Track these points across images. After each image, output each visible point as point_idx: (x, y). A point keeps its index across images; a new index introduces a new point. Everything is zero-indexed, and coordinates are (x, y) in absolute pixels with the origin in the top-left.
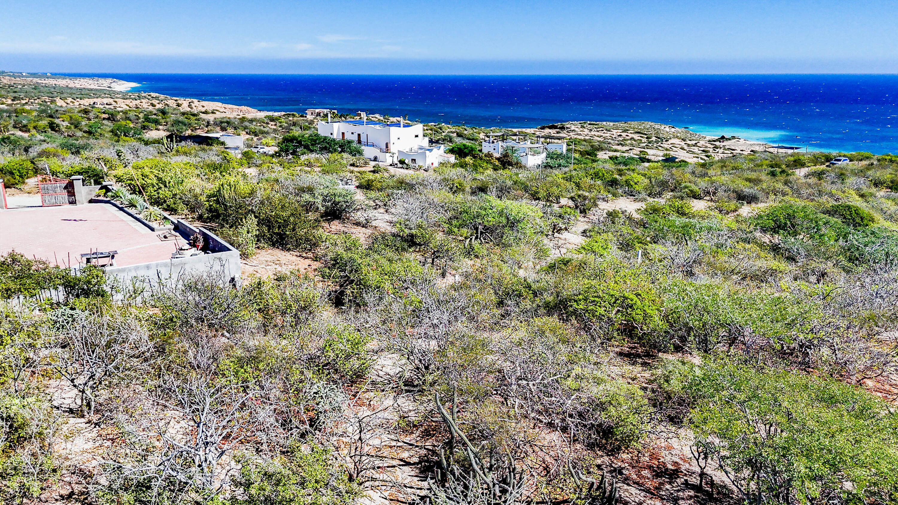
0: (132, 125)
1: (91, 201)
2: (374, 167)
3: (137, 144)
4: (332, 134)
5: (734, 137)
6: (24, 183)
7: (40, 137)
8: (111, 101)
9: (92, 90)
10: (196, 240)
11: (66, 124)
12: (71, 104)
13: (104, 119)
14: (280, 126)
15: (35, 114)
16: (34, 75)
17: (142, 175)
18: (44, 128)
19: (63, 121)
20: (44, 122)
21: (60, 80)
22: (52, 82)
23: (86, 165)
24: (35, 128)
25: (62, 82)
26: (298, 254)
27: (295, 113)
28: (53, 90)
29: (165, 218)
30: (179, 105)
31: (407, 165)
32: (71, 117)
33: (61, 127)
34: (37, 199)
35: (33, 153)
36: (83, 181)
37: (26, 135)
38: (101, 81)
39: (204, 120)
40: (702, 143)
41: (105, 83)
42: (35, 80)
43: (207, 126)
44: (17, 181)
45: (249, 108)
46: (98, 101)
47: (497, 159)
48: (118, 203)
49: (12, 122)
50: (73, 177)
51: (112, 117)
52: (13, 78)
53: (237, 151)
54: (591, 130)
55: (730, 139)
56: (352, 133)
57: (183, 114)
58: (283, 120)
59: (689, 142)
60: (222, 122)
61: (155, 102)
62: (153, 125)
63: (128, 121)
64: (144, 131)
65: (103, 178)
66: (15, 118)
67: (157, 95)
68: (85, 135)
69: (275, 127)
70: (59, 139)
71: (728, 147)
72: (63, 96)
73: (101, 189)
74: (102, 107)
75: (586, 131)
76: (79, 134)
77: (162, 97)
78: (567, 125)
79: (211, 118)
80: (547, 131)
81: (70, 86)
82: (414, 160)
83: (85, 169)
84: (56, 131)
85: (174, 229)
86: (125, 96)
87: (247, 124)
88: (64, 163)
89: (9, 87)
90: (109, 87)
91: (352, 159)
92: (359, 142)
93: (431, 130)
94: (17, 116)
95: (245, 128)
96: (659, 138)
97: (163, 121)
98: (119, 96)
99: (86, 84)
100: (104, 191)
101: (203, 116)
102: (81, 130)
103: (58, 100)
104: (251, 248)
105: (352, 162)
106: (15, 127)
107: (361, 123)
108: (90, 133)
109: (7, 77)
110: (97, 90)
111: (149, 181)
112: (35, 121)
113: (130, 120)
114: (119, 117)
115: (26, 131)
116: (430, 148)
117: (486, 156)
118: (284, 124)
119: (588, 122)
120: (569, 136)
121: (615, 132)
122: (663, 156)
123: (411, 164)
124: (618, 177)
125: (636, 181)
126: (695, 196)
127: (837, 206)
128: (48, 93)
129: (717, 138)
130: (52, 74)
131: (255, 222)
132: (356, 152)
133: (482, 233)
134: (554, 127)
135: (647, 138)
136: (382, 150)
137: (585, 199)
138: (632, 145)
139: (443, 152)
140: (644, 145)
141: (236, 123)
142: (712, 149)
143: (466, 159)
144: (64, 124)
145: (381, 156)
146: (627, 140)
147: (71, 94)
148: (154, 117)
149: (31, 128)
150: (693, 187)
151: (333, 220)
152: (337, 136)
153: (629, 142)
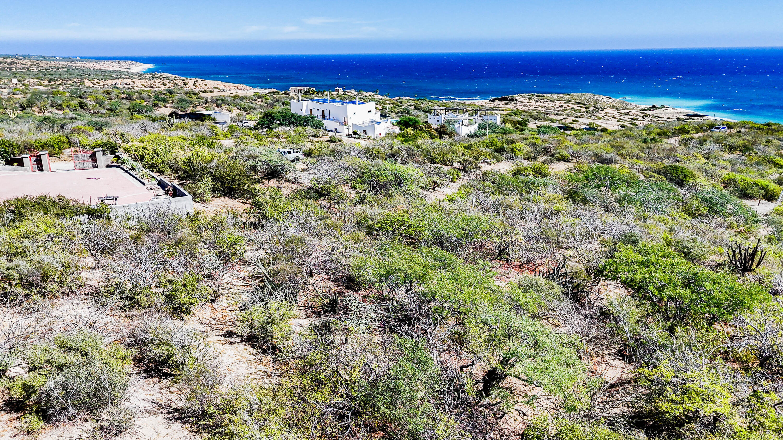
0: (145, 104)
1: (108, 166)
2: (330, 137)
3: (146, 121)
4: (302, 111)
5: (663, 107)
6: (61, 153)
7: (72, 115)
8: (130, 81)
9: (113, 72)
10: (168, 190)
11: (92, 103)
12: (97, 84)
13: (123, 98)
14: (266, 103)
15: (67, 95)
16: (66, 59)
18: (75, 107)
19: (90, 100)
20: (75, 102)
21: (88, 63)
22: (81, 65)
23: (106, 139)
24: (68, 106)
25: (90, 65)
26: (241, 201)
27: (279, 91)
28: (82, 72)
29: (153, 177)
30: (186, 85)
31: (359, 135)
32: (96, 98)
33: (89, 106)
34: (71, 165)
35: (68, 129)
36: (104, 151)
37: (61, 112)
38: (122, 63)
39: (203, 98)
40: (633, 111)
41: (125, 65)
42: (68, 63)
43: (205, 104)
44: (57, 152)
45: (244, 86)
46: (119, 81)
47: (434, 129)
48: (124, 168)
49: (50, 102)
50: (96, 149)
51: (129, 97)
52: (49, 62)
53: (224, 126)
54: (537, 101)
55: (659, 108)
56: (318, 110)
57: (187, 93)
58: (268, 97)
59: (622, 111)
60: (217, 100)
61: (166, 82)
62: (162, 103)
63: (142, 100)
64: (154, 109)
65: (117, 149)
66: (52, 98)
67: (168, 75)
68: (108, 112)
69: (261, 104)
70: (87, 117)
71: (657, 115)
72: (90, 77)
73: (114, 157)
74: (122, 87)
75: (533, 102)
76: (103, 111)
77: (172, 76)
78: (516, 97)
79: (208, 96)
80: (497, 103)
81: (96, 68)
82: (365, 132)
83: (105, 143)
84: (84, 109)
85: (158, 184)
86: (141, 77)
87: (238, 101)
88: (90, 138)
89: (46, 70)
90: (129, 69)
91: (313, 131)
92: (323, 117)
93: (393, 104)
94: (53, 97)
95: (237, 104)
96: (596, 108)
97: (170, 99)
98: (136, 77)
99: (110, 66)
100: (117, 159)
101: (202, 95)
102: (104, 108)
103: (86, 80)
104: (208, 196)
105: (314, 134)
106: (52, 106)
107: (326, 101)
108: (111, 110)
109: (44, 61)
110: (118, 72)
111: (147, 152)
112: (67, 101)
113: (144, 99)
114: (135, 96)
115: (61, 110)
116: (380, 121)
117: (425, 127)
118: (269, 100)
119: (536, 94)
120: (515, 107)
121: (558, 103)
122: (588, 125)
123: (362, 134)
124: (505, 146)
125: (519, 148)
126: (565, 160)
127: (668, 167)
128: (78, 75)
129: (649, 107)
130: (81, 58)
131: (210, 179)
132: (318, 126)
133: (374, 188)
134: (504, 99)
135: (586, 108)
136: (341, 124)
137: (469, 162)
138: (567, 115)
139: (390, 124)
140: (579, 114)
141: (229, 100)
142: (641, 118)
143: (408, 130)
144: (91, 103)
145: (340, 128)
146: (566, 110)
147: (97, 75)
148: (163, 96)
149: (65, 107)
150: (564, 153)
151: (271, 178)
152: (305, 113)
153: (569, 111)
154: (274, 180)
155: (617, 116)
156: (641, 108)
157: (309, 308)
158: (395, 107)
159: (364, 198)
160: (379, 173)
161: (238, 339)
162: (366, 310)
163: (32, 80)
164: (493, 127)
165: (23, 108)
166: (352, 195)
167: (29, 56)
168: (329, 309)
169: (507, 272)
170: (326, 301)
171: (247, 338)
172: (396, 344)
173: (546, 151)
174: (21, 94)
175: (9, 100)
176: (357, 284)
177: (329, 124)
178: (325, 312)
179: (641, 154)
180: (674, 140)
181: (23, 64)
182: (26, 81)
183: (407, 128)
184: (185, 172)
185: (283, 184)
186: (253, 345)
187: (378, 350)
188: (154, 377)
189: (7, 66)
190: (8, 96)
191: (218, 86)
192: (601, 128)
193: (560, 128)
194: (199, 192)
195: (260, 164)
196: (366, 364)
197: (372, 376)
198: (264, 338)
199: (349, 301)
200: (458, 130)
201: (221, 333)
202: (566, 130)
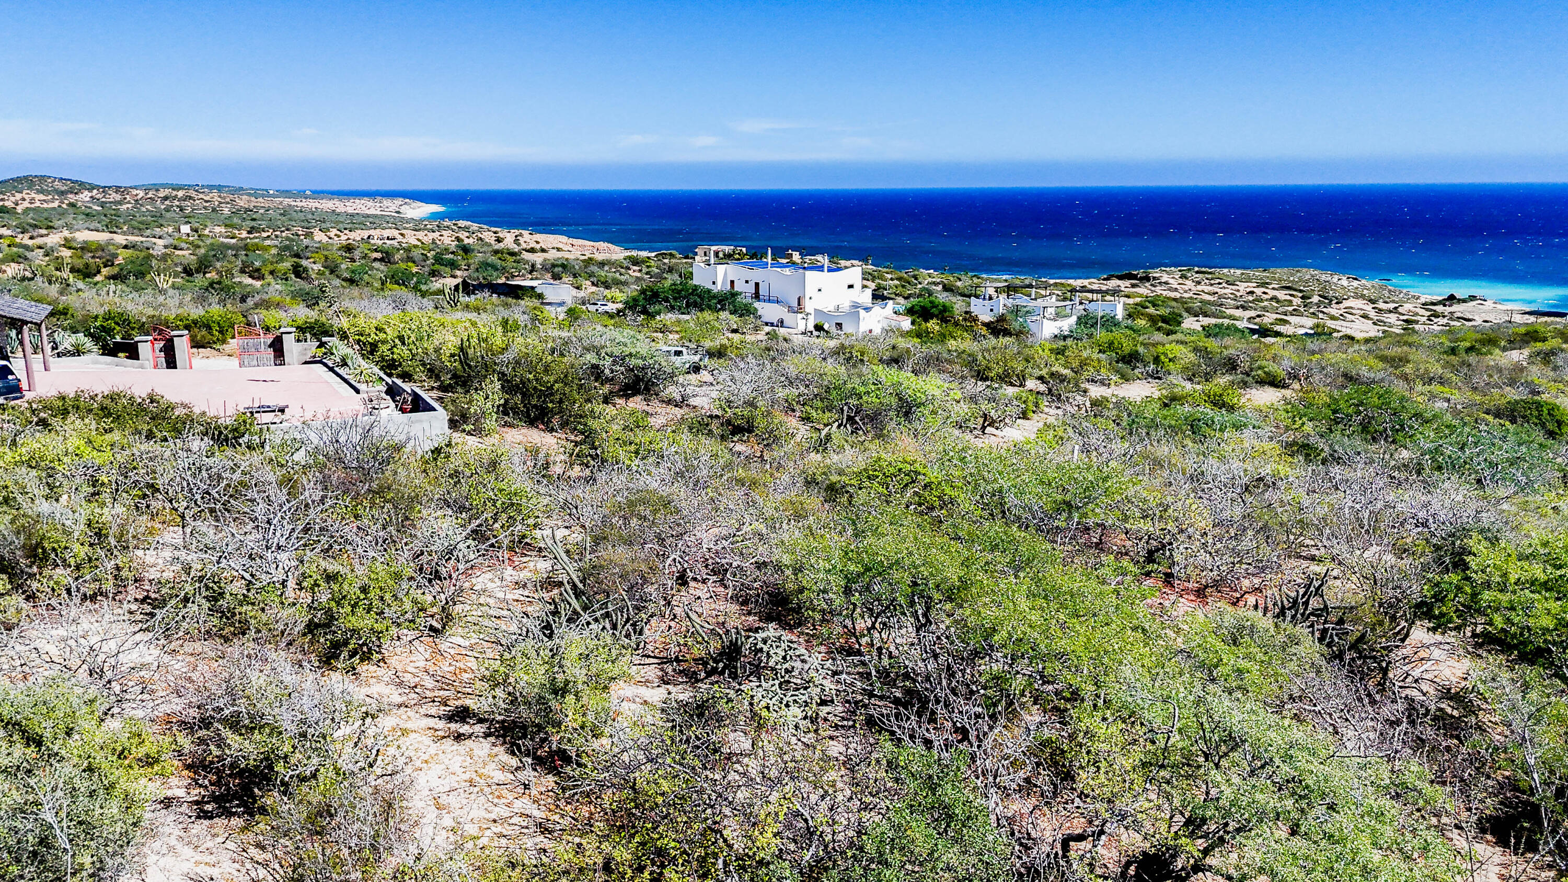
0: (415, 270)
1: (306, 363)
3: (408, 296)
4: (714, 283)
5: (1473, 298)
6: (225, 342)
7: (277, 287)
8: (395, 233)
9: (368, 216)
10: (402, 401)
11: (317, 267)
12: (336, 238)
13: (375, 259)
14: (647, 273)
15: (274, 251)
16: (287, 193)
17: (376, 329)
18: (285, 274)
19: (314, 263)
20: (287, 265)
21: (324, 201)
22: (312, 204)
24: (272, 273)
25: (327, 205)
27: (674, 252)
28: (310, 216)
29: (380, 380)
30: (499, 240)
31: (827, 332)
32: (326, 258)
33: (311, 272)
35: (251, 303)
37: (258, 284)
38: (387, 202)
39: (527, 262)
40: (1408, 306)
41: (391, 206)
42: (287, 201)
43: (531, 272)
44: (215, 339)
45: (610, 245)
46: (376, 233)
47: (984, 324)
48: (330, 364)
49: (239, 263)
51: (386, 257)
52: (253, 199)
53: (559, 309)
54: (1199, 282)
55: (1464, 301)
56: (747, 282)
57: (500, 253)
58: (653, 263)
59: (1381, 305)
60: (554, 266)
61: (462, 235)
62: (448, 269)
63: (410, 264)
64: (433, 279)
66: (245, 258)
67: (468, 223)
68: (344, 284)
69: (638, 275)
71: (1459, 315)
72: (324, 225)
73: (319, 347)
74: (380, 242)
75: (1189, 284)
76: (336, 282)
77: (475, 226)
78: (1155, 273)
79: (538, 258)
80: (1114, 283)
81: (338, 210)
82: (839, 326)
83: (310, 323)
84: (302, 278)
85: (387, 393)
86: (418, 226)
87: (594, 268)
88: (287, 316)
89: (246, 212)
90: (398, 212)
91: (734, 321)
92: (757, 296)
93: (899, 279)
94: (246, 255)
95: (591, 275)
96: (1325, 298)
97: (463, 263)
98: (408, 226)
99: (363, 208)
100: (323, 349)
101: (526, 256)
102: (338, 276)
103: (316, 232)
104: (490, 423)
105: (735, 327)
106: (242, 271)
107: (763, 265)
108: (351, 281)
109: (244, 197)
110: (376, 216)
111: (383, 337)
112: (272, 263)
113: (414, 262)
114: (397, 257)
115: (258, 279)
116: (871, 305)
117: (965, 319)
118: (654, 269)
119: (1196, 269)
120: (1153, 291)
121: (1243, 287)
122: (1311, 328)
123: (833, 330)
124: (1141, 349)
125: (1170, 356)
126: (1274, 382)
127: (1517, 402)
128: (303, 221)
129: (1440, 298)
130: (313, 192)
131: (498, 385)
132: (745, 311)
133: (851, 419)
134: (1130, 277)
135: (1302, 298)
136: (791, 310)
137: (1062, 379)
138: (1264, 309)
139: (891, 312)
140: (1290, 309)
141: (577, 267)
142: (1425, 319)
143: (929, 325)
144: (315, 267)
145: (789, 318)
146: (1262, 301)
147: (337, 222)
148: (451, 256)
149: (267, 273)
150: (1272, 367)
151: (633, 395)
152: (720, 286)
153: (1266, 303)
154: (638, 398)
155: (1372, 314)
156: (1423, 300)
157: (670, 661)
158: (903, 286)
159: (828, 437)
160: (862, 389)
161: (479, 729)
162: (806, 667)
163: (217, 229)
164: (1110, 322)
165: (188, 272)
166: (803, 431)
167: (220, 188)
168: (721, 665)
169: (1167, 603)
170: (715, 646)
171: (503, 728)
172: (884, 762)
173: (1231, 365)
174: (188, 249)
175: (164, 258)
176: (793, 610)
177: (768, 311)
178: (709, 674)
179: (1449, 375)
180: (1517, 356)
181: (207, 201)
182: (208, 230)
183: (926, 321)
184: (455, 376)
185: (656, 406)
186: (513, 744)
187: (832, 775)
188: (234, 814)
189: (178, 203)
190: (164, 251)
191: (560, 246)
192: (1341, 334)
193: (1253, 331)
194: (472, 411)
195: (608, 361)
196: (798, 814)
197: (813, 849)
198: (540, 728)
199: (765, 641)
200: (1033, 327)
201: (442, 710)
202: (1266, 336)
